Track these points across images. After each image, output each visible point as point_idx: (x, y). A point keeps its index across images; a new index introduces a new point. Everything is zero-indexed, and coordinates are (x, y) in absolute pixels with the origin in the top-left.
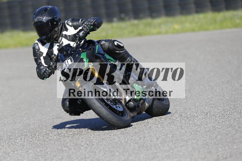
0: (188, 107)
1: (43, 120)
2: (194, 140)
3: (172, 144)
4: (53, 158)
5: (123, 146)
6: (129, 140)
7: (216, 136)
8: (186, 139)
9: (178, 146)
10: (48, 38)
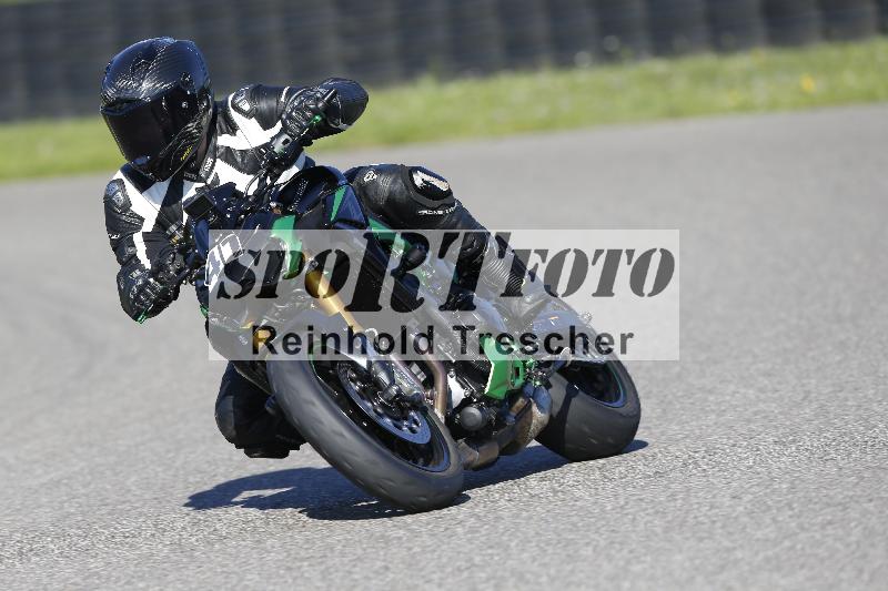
0: (851, 379)
2: (871, 501)
3: (791, 517)
4: (355, 566)
5: (608, 522)
6: (631, 503)
8: (841, 496)
9: (813, 525)
10: (157, 164)
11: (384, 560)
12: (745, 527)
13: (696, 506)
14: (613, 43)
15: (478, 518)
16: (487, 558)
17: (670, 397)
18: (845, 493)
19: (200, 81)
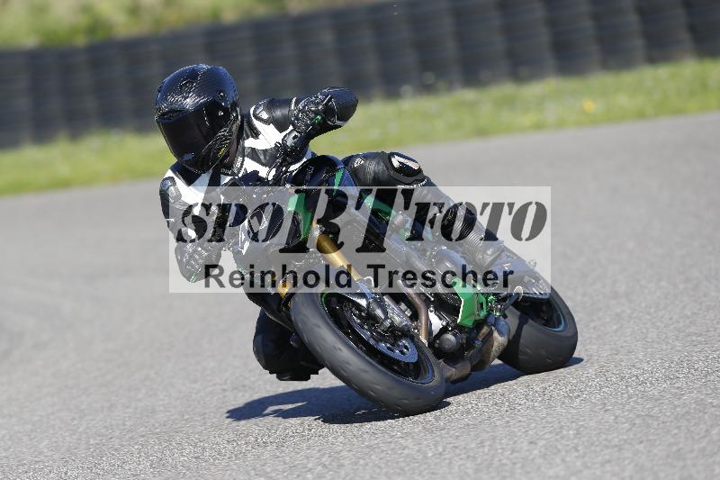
0: (625, 344)
1: (194, 396)
2: (641, 442)
3: (577, 457)
5: (429, 466)
6: (448, 450)
7: (707, 431)
8: (616, 440)
9: (594, 464)
10: (200, 160)
12: (539, 469)
13: (500, 451)
14: (430, 77)
15: (325, 466)
18: (620, 437)
19: (231, 96)
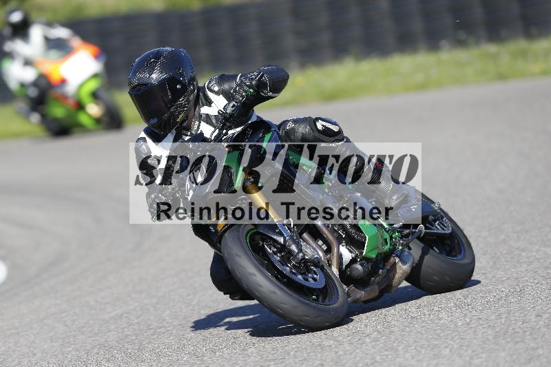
10: (163, 124)
11: (320, 360)
12: (544, 335)
14: (462, 35)
16: (384, 357)
17: (498, 254)
